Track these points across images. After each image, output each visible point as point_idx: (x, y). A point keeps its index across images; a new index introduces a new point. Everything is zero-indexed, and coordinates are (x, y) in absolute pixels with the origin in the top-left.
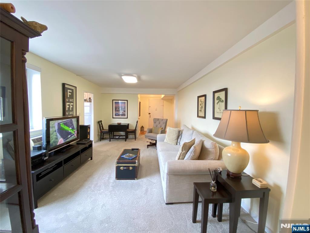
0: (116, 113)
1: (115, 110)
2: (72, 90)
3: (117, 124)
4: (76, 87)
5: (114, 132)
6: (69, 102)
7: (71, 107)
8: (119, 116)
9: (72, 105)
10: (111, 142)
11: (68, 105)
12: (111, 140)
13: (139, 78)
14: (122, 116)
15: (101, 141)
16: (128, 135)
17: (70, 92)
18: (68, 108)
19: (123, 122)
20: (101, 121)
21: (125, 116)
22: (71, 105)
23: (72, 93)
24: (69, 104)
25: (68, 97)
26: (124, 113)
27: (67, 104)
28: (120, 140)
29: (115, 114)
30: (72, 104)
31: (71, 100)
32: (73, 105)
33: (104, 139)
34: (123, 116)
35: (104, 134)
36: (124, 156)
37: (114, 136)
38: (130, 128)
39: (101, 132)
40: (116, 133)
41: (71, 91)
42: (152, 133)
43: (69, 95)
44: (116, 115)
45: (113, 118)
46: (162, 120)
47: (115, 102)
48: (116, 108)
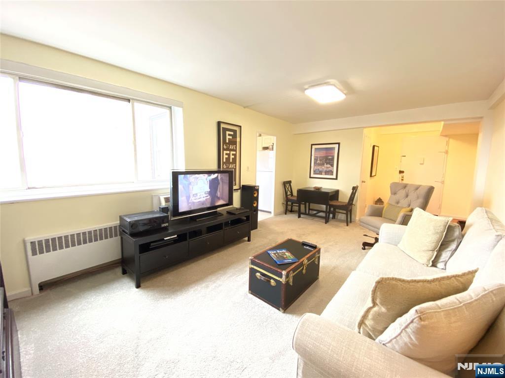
0: (316, 169)
1: (314, 163)
2: (235, 131)
3: (313, 189)
4: (240, 127)
5: (311, 204)
6: (227, 149)
7: (232, 157)
8: (321, 174)
9: (233, 155)
10: (300, 218)
11: (226, 154)
12: (302, 216)
13: (348, 88)
14: (326, 174)
15: (286, 214)
16: (336, 213)
17: (229, 135)
18: (226, 158)
19: (327, 185)
20: (290, 182)
21: (332, 175)
22: (231, 154)
23: (234, 136)
24: (228, 152)
25: (227, 142)
26: (331, 169)
27: (225, 152)
28: (317, 219)
29: (314, 171)
30: (234, 153)
31: (231, 147)
32: (235, 155)
33: (293, 211)
34: (328, 174)
35: (294, 204)
36: (272, 253)
37: (309, 209)
38: (340, 199)
39: (287, 200)
40: (313, 206)
41: (232, 133)
42: (381, 217)
43: (229, 139)
44: (315, 173)
45: (310, 177)
46: (417, 188)
47: (316, 149)
48: (316, 160)
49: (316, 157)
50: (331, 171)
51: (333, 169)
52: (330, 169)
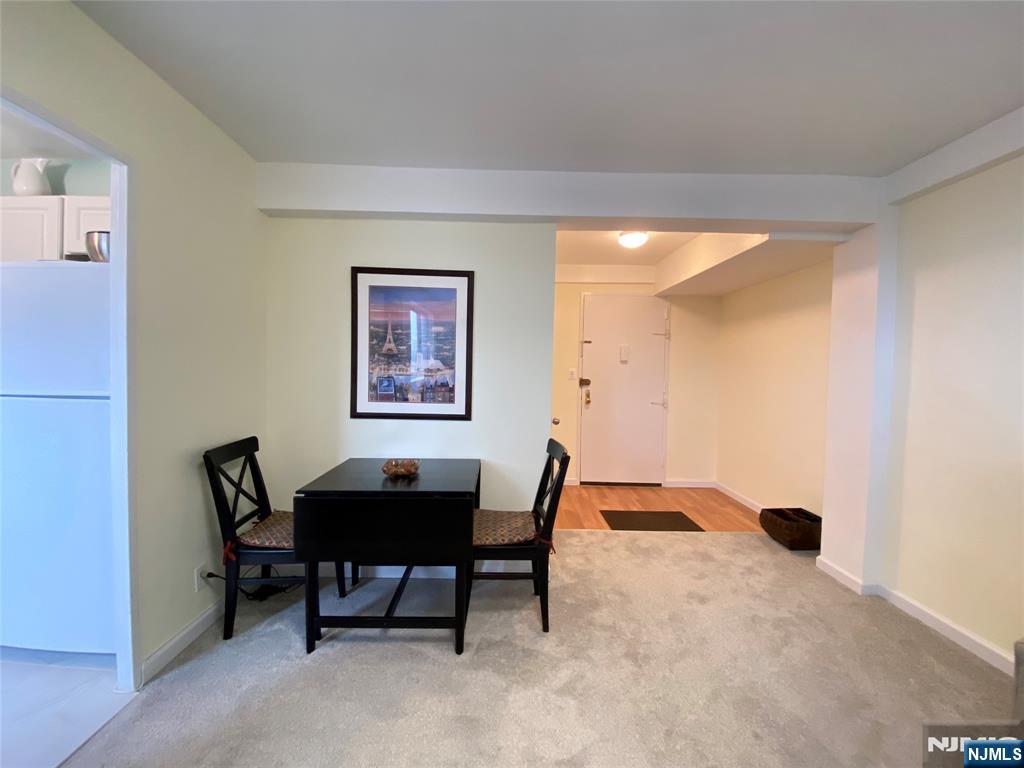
0: (380, 379)
1: (372, 351)
8: (406, 400)
14: (422, 400)
21: (451, 400)
26: (444, 375)
29: (373, 387)
34: (434, 400)
39: (232, 547)
44: (377, 394)
45: (355, 415)
47: (374, 290)
48: (378, 337)
49: (377, 325)
50: (444, 385)
51: (453, 377)
52: (439, 377)
